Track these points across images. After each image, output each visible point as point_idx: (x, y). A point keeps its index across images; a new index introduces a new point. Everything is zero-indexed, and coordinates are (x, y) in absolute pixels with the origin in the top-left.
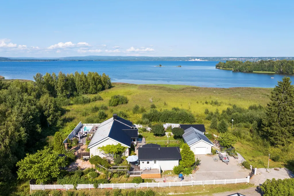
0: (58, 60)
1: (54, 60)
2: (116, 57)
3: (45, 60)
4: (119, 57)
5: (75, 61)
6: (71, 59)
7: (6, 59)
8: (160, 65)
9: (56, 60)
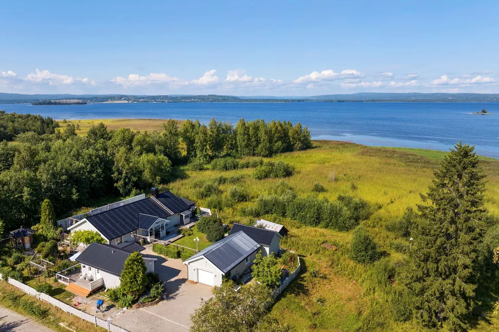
0: (307, 100)
1: (299, 101)
2: (409, 95)
3: (286, 101)
4: (415, 95)
5: (332, 101)
6: (327, 98)
7: (235, 99)
8: (484, 111)
9: (303, 101)
